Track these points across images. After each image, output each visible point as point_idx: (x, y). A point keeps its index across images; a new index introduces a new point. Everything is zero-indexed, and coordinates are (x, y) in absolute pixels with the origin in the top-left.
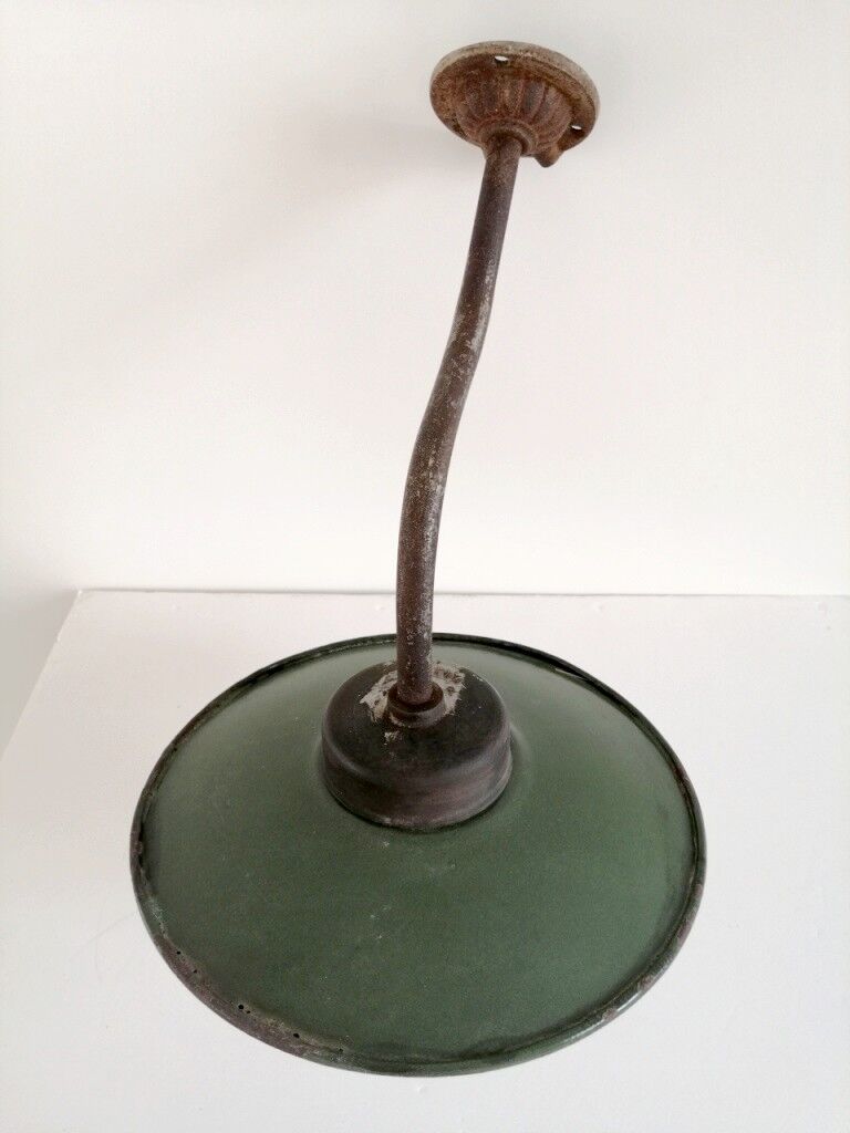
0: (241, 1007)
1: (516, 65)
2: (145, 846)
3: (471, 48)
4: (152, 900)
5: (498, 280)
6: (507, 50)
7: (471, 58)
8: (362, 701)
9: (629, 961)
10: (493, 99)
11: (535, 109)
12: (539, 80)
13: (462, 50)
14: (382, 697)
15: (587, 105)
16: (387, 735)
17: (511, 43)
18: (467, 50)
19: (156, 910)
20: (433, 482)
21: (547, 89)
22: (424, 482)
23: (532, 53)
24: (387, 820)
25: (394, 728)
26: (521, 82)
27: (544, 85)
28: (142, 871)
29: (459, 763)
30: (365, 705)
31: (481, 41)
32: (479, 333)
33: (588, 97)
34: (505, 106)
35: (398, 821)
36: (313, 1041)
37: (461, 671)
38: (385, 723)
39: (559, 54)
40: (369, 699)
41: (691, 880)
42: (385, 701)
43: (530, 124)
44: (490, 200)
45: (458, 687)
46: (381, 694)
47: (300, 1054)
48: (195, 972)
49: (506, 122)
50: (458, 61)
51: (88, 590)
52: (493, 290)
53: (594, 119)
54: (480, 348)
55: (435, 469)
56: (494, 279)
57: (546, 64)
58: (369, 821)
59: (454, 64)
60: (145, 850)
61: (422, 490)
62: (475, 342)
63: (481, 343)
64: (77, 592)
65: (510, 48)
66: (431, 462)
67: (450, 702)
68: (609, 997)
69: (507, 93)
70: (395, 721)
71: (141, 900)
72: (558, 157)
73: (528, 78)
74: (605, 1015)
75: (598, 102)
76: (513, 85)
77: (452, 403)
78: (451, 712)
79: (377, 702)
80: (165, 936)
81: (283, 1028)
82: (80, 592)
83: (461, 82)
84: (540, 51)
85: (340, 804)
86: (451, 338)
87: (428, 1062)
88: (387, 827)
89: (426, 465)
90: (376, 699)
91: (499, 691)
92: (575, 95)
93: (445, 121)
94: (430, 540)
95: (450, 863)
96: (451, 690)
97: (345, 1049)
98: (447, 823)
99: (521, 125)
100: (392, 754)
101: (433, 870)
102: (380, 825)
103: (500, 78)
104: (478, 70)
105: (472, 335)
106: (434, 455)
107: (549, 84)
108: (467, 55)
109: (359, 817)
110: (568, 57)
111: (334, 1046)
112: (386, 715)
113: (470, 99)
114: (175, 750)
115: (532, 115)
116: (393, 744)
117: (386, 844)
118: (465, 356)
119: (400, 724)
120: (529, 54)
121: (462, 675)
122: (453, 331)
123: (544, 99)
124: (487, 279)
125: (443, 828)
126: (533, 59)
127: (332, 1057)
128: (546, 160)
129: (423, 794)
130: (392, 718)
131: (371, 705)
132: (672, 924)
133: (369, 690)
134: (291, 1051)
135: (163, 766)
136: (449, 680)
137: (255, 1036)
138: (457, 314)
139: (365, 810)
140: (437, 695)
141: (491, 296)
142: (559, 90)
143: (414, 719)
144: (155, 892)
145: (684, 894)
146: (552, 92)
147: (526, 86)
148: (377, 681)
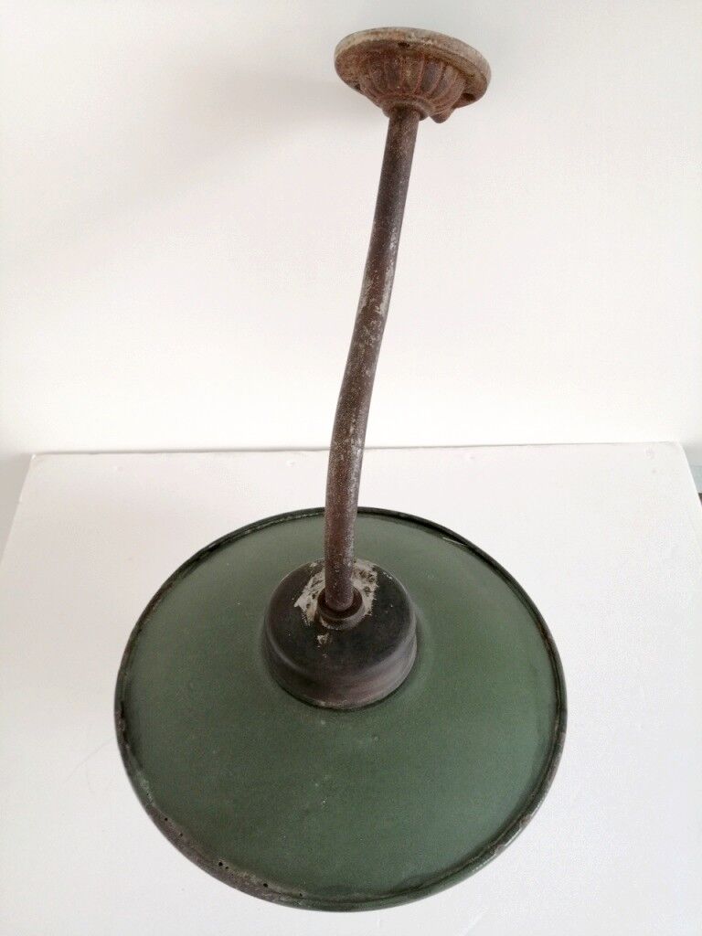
0: (221, 864)
1: (418, 49)
2: (127, 722)
3: (375, 32)
4: (139, 773)
5: (400, 245)
6: (410, 37)
7: (375, 41)
8: (296, 605)
9: (512, 802)
10: (395, 78)
11: (434, 86)
12: (438, 60)
13: (367, 33)
14: (312, 601)
15: (480, 80)
16: (319, 638)
17: (413, 30)
18: (372, 33)
19: (144, 782)
20: (354, 447)
21: (445, 69)
22: (347, 447)
23: (433, 40)
24: (323, 703)
25: (324, 631)
26: (422, 63)
27: (442, 65)
28: (128, 747)
29: (379, 661)
30: (299, 608)
31: (384, 26)
32: (385, 297)
33: (482, 75)
34: (406, 84)
35: (332, 704)
36: (279, 889)
37: (374, 569)
38: (317, 627)
39: (456, 40)
40: (301, 602)
41: (556, 728)
42: (315, 603)
43: (428, 98)
44: (393, 172)
45: (373, 587)
46: (311, 597)
47: (270, 900)
48: (181, 835)
49: (407, 97)
50: (363, 42)
51: (39, 454)
52: (396, 254)
53: (486, 89)
54: (387, 312)
55: (355, 436)
56: (397, 245)
57: (445, 51)
58: (310, 704)
59: (359, 45)
60: (127, 728)
61: (345, 454)
62: (383, 306)
63: (388, 306)
64: (31, 456)
65: (413, 35)
66: (352, 430)
67: (367, 602)
68: (498, 834)
69: (409, 73)
70: (324, 624)
71: (131, 774)
72: (450, 114)
73: (428, 60)
74: (496, 851)
75: (490, 79)
76: (415, 65)
77: (367, 372)
78: (369, 612)
79: (308, 605)
80: (154, 805)
81: (254, 879)
82: (34, 456)
83: (364, 57)
84: (440, 38)
85: (284, 689)
86: (361, 302)
87: (367, 900)
88: (322, 708)
89: (348, 432)
90: (307, 602)
91: (405, 585)
92: (469, 72)
93: (348, 82)
94: (353, 495)
95: (374, 736)
96: (367, 591)
97: (304, 894)
98: (370, 702)
99: (420, 100)
100: (325, 656)
101: (361, 742)
102: (317, 707)
103: (401, 59)
104: (382, 50)
105: (380, 301)
106: (354, 423)
107: (447, 64)
108: (372, 38)
109: (299, 700)
110: (465, 42)
111: (295, 892)
112: (317, 618)
113: (374, 74)
114: (140, 630)
115: (430, 92)
116: (324, 646)
117: (323, 723)
118: (375, 322)
119: (329, 627)
120: (430, 42)
121: (375, 574)
122: (363, 295)
123: (442, 77)
124: (392, 245)
125: (367, 706)
126: (434, 46)
127: (295, 901)
128: (439, 119)
129: (351, 687)
130: (323, 622)
131: (304, 609)
132: (543, 767)
133: (301, 593)
134: (263, 898)
135: (132, 648)
136: (365, 580)
137: (234, 887)
138: (365, 280)
139: (305, 695)
140: (358, 599)
141: (395, 261)
142: (456, 68)
143: (340, 623)
144: (141, 766)
145: (552, 741)
146: (450, 70)
147: (426, 68)
148: (306, 584)
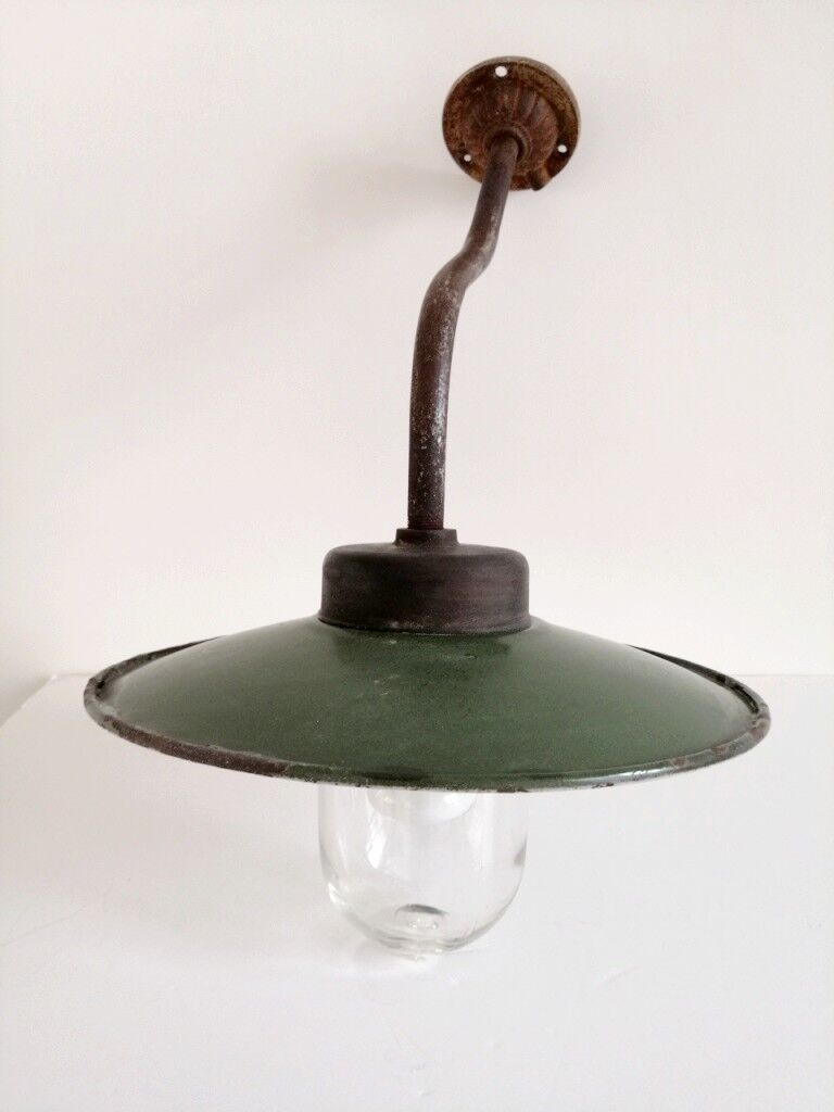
6: (506, 60)
7: (476, 71)
10: (494, 105)
11: (529, 111)
12: (531, 89)
20: (449, 294)
21: (537, 99)
24: (394, 624)
26: (518, 90)
27: (535, 94)
34: (504, 109)
35: (407, 625)
43: (525, 125)
49: (505, 122)
53: (577, 132)
57: (537, 70)
58: (374, 629)
69: (506, 98)
73: (522, 88)
76: (511, 92)
83: (468, 102)
88: (393, 631)
92: (560, 104)
99: (517, 126)
101: (448, 657)
102: (387, 631)
104: (482, 86)
107: (539, 95)
109: (361, 628)
115: (526, 117)
117: (392, 642)
120: (524, 62)
123: (535, 106)
125: (459, 635)
126: (527, 66)
128: (536, 183)
139: (369, 618)
142: (548, 101)
143: (425, 537)
146: (542, 102)
147: (521, 94)
